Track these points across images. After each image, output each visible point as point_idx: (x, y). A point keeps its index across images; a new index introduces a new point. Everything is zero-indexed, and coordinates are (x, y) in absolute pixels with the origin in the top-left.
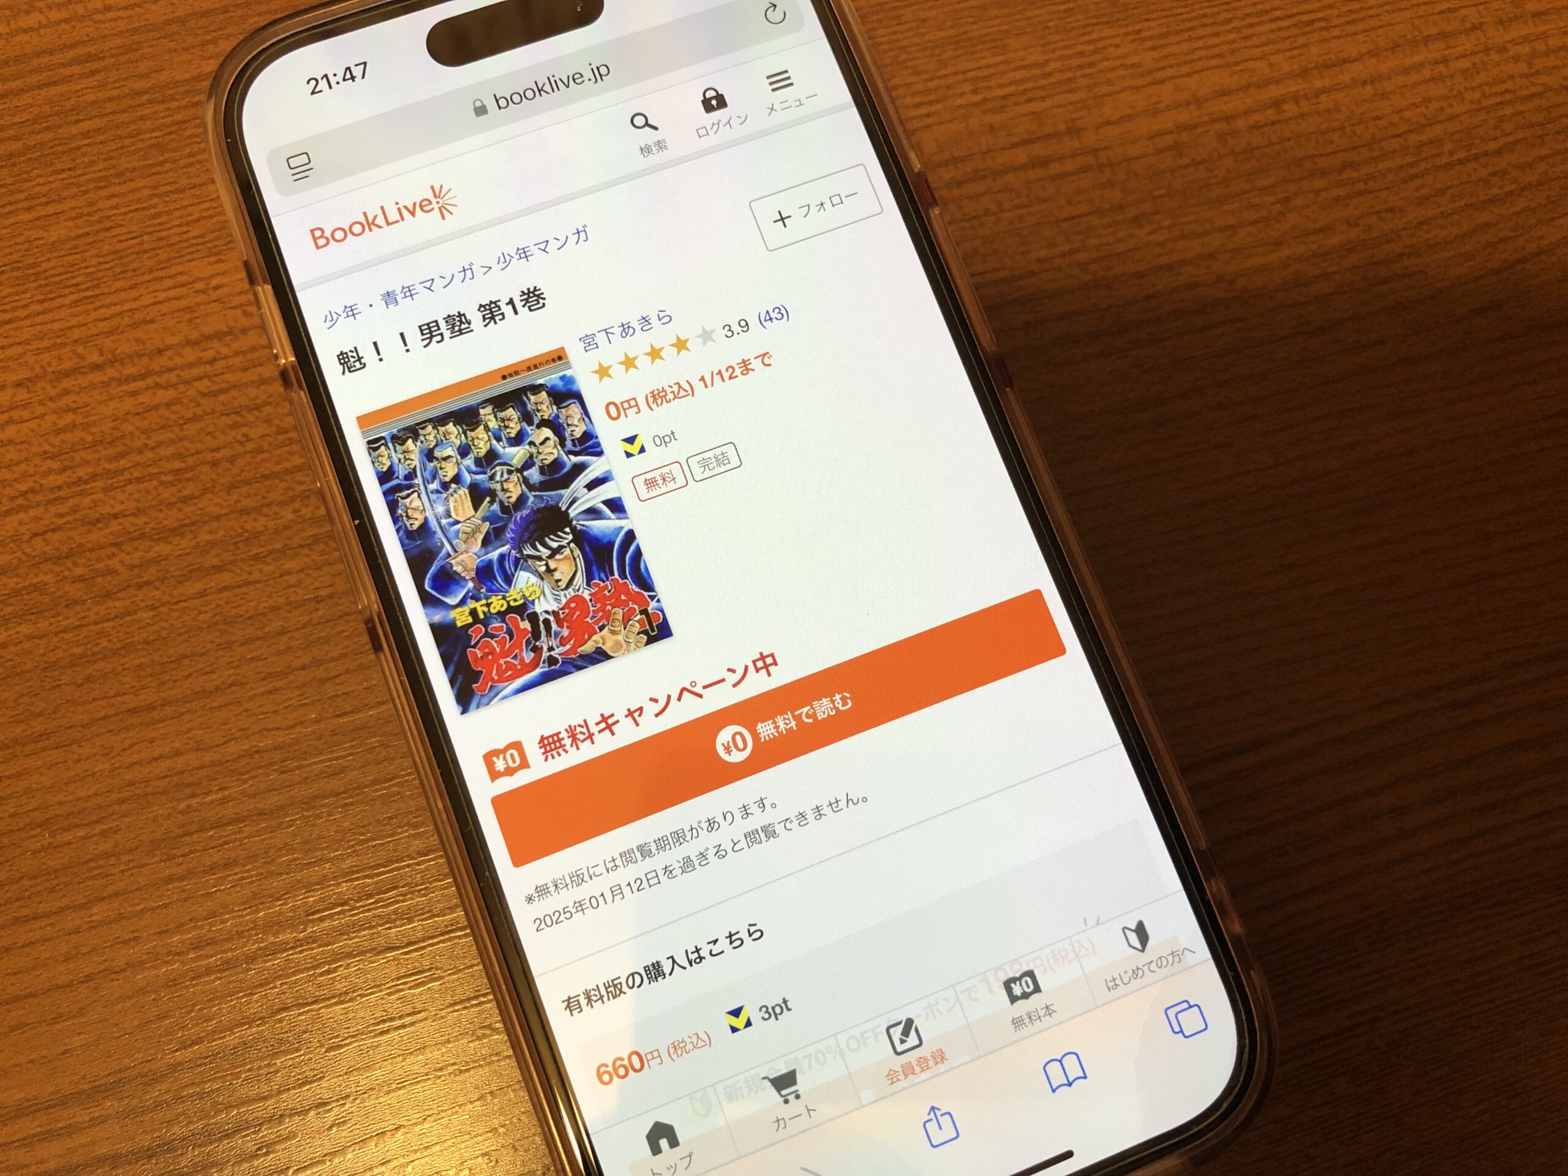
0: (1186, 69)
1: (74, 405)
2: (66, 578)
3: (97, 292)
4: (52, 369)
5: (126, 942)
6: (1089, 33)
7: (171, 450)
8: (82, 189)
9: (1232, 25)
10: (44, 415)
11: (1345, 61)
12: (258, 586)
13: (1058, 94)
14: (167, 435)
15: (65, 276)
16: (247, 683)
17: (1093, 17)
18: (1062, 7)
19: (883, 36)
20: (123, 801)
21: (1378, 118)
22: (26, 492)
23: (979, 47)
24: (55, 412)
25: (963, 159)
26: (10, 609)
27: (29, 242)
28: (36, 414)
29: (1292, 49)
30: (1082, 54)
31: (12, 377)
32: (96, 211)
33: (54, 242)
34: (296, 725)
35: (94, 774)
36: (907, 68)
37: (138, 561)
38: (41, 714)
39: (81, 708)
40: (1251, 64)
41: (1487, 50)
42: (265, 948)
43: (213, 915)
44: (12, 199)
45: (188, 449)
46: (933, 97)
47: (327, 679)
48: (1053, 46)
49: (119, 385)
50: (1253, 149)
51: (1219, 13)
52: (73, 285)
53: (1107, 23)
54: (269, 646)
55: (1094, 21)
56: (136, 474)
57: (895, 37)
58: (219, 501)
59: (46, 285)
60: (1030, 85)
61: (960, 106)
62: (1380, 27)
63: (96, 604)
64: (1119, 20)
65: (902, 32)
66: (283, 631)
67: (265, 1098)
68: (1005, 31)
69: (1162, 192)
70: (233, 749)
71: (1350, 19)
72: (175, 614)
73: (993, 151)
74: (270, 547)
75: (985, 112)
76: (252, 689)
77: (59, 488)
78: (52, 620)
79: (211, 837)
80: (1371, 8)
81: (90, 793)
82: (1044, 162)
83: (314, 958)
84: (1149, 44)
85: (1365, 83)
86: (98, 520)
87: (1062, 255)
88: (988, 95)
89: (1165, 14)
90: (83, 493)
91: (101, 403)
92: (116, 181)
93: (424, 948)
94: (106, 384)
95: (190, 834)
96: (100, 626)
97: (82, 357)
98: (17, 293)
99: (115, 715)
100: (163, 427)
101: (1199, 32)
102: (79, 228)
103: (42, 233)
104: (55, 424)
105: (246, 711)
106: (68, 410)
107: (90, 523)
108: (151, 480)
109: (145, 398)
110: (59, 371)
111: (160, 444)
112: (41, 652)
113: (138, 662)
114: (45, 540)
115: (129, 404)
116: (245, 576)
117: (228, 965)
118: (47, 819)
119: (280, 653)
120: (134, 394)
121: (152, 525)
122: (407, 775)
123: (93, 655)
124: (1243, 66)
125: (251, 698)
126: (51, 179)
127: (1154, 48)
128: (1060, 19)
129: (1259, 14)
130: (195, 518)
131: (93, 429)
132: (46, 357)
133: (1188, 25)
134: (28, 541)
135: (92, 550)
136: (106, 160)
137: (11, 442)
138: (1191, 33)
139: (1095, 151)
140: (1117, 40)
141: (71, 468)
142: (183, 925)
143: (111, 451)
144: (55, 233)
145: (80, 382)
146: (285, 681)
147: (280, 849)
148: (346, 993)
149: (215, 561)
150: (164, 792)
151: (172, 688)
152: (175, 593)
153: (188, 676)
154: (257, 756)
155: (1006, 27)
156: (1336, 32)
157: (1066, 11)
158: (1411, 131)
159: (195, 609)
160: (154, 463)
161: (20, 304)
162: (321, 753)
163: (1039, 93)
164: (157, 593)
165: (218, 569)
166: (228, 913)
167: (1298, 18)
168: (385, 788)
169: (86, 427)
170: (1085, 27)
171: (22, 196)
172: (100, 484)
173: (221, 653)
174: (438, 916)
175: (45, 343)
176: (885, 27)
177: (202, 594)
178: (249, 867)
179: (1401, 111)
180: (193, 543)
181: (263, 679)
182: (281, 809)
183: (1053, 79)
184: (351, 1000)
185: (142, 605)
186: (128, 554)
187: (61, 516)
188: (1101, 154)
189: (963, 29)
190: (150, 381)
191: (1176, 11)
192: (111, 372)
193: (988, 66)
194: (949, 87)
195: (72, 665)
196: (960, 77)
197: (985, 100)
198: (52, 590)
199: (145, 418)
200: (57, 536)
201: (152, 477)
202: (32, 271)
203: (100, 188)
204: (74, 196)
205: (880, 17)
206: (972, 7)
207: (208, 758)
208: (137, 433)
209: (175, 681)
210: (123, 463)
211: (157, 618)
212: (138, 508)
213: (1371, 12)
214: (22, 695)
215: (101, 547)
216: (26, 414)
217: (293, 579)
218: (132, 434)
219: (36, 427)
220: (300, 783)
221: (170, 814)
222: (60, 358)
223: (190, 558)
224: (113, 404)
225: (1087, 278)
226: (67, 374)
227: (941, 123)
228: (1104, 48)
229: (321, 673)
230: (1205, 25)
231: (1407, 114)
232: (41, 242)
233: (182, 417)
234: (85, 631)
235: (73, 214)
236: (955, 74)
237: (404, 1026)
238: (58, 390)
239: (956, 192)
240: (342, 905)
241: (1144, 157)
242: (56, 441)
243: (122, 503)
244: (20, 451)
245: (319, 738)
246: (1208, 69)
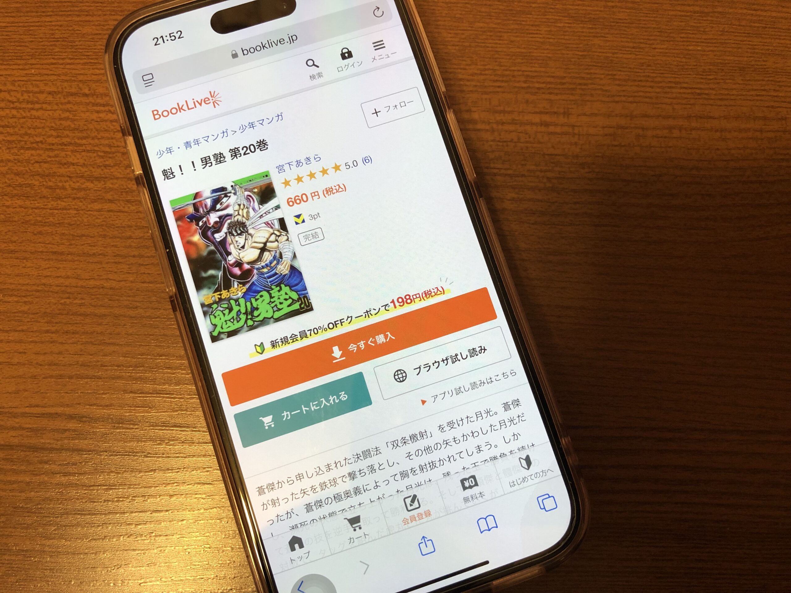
0: (631, 99)
1: (70, 109)
2: (44, 185)
3: (96, 61)
4: (66, 90)
5: (20, 353)
6: (590, 69)
7: (106, 142)
8: (104, 13)
9: (660, 85)
10: (57, 110)
11: (711, 117)
12: (126, 214)
13: (565, 94)
14: (106, 135)
15: (84, 50)
16: (107, 256)
17: (594, 62)
18: (581, 53)
19: (490, 43)
20: (38, 291)
21: (718, 149)
22: (38, 142)
23: (535, 61)
24: (61, 110)
25: (509, 112)
26: (15, 192)
27: (74, 30)
28: (53, 109)
29: (686, 104)
30: (583, 78)
31: (48, 89)
32: (107, 25)
33: (84, 34)
34: (122, 281)
35: (29, 275)
36: (496, 62)
37: (77, 187)
38: (15, 242)
39: (33, 245)
40: (664, 106)
41: (785, 132)
42: (79, 375)
43: (60, 353)
44: (72, 9)
45: (114, 144)
46: (504, 79)
47: (142, 265)
48: (570, 71)
49: (93, 106)
50: (651, 147)
51: (656, 77)
52: (87, 55)
53: (601, 67)
54: (122, 242)
55: (595, 64)
56: (88, 148)
57: (495, 46)
58: (120, 171)
59: (75, 52)
60: (553, 86)
61: (515, 87)
62: (734, 106)
63: (53, 200)
64: (606, 67)
65: (500, 44)
66: (130, 237)
67: (58, 440)
68: (549, 57)
69: (600, 155)
70: (92, 283)
71: (720, 97)
72: (86, 216)
73: (524, 112)
74: (136, 198)
75: (527, 93)
76: (109, 259)
77: (53, 144)
78: (32, 202)
79: (71, 319)
80: (733, 95)
81: (27, 282)
82: (547, 125)
83: (99, 386)
84: (618, 82)
85: (717, 131)
86: (65, 164)
87: (541, 171)
88: (531, 85)
89: (630, 70)
90: (62, 150)
91: (82, 111)
92: (120, 14)
93: (148, 397)
94: (88, 104)
95: (62, 314)
96: (51, 211)
97: (81, 89)
98: (61, 52)
99: (46, 252)
100: (106, 130)
101: (643, 84)
102: (97, 30)
103: (81, 29)
104: (60, 115)
105: (103, 268)
106: (68, 111)
107: (61, 164)
108: (94, 153)
109: (102, 115)
110: (69, 92)
111: (102, 138)
112: (23, 214)
113: (63, 232)
114: (40, 166)
115: (94, 116)
116: (121, 208)
117: (61, 376)
118: (3, 289)
119: (126, 247)
120: (98, 112)
121: (88, 173)
122: (164, 318)
123: (45, 223)
124: (658, 106)
125: (107, 263)
126: (92, 5)
127: (619, 85)
128: (579, 59)
129: (676, 83)
130: (108, 176)
131: (76, 122)
132: (65, 84)
133: (639, 79)
134: (33, 164)
135: (59, 176)
136: (118, 3)
137: (38, 118)
138: (639, 83)
139: (573, 126)
140: (603, 76)
141: (60, 137)
142: (45, 354)
143: (80, 135)
144: (87, 30)
145: (76, 99)
146: (124, 260)
147: (97, 334)
148: (107, 406)
149: (110, 197)
150: (57, 293)
151: (74, 248)
152: (89, 206)
153: (83, 245)
154: (101, 290)
155: (549, 55)
156: (711, 102)
157: (582, 55)
158: (732, 160)
159: (95, 216)
160: (97, 146)
161: (62, 57)
162: (129, 296)
163: (556, 91)
164: (82, 204)
165: (111, 201)
166: (68, 354)
167: (695, 90)
168: (154, 321)
169: (73, 120)
170: (589, 66)
171: (76, 9)
172: (71, 148)
173: (100, 239)
174: (157, 385)
175: (67, 78)
176: (492, 39)
177: (100, 210)
178: (83, 337)
179: (730, 149)
180: (103, 186)
181: (115, 256)
182: (104, 316)
183: (565, 86)
184: (110, 409)
185: (73, 207)
186: (74, 182)
187: (50, 157)
188: (576, 128)
189: (530, 51)
190: (107, 108)
191: (635, 70)
192: (91, 99)
193: (536, 71)
194: (513, 76)
195: (34, 224)
196: (520, 73)
197: (529, 87)
198: (36, 188)
199: (99, 124)
200: (46, 165)
201: (95, 151)
202: (71, 44)
203: (112, 15)
204: (100, 15)
205: (491, 34)
206: (537, 41)
207: (81, 283)
208: (94, 130)
209: (77, 245)
210: (84, 141)
211: (77, 215)
212: (84, 164)
213: (732, 97)
214: (9, 231)
215: (62, 176)
216: (49, 108)
217: (141, 216)
218: (92, 130)
219: (51, 114)
220: (117, 307)
221: (56, 303)
222: (71, 87)
223: (100, 192)
224: (88, 114)
225: (549, 185)
226: (72, 94)
227: (504, 92)
228: (595, 78)
229: (141, 261)
230: (647, 81)
231: (733, 152)
232: (79, 32)
233: (116, 129)
234: (44, 211)
235: (96, 23)
236: (519, 71)
237: (127, 429)
238: (66, 101)
239: (500, 127)
240: (118, 366)
241: (597, 135)
242: (58, 123)
243: (78, 159)
244: (41, 123)
245: (131, 290)
246: (642, 102)
